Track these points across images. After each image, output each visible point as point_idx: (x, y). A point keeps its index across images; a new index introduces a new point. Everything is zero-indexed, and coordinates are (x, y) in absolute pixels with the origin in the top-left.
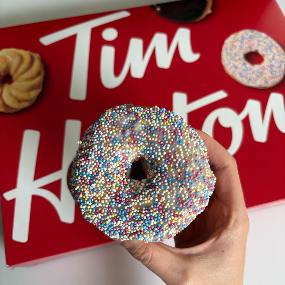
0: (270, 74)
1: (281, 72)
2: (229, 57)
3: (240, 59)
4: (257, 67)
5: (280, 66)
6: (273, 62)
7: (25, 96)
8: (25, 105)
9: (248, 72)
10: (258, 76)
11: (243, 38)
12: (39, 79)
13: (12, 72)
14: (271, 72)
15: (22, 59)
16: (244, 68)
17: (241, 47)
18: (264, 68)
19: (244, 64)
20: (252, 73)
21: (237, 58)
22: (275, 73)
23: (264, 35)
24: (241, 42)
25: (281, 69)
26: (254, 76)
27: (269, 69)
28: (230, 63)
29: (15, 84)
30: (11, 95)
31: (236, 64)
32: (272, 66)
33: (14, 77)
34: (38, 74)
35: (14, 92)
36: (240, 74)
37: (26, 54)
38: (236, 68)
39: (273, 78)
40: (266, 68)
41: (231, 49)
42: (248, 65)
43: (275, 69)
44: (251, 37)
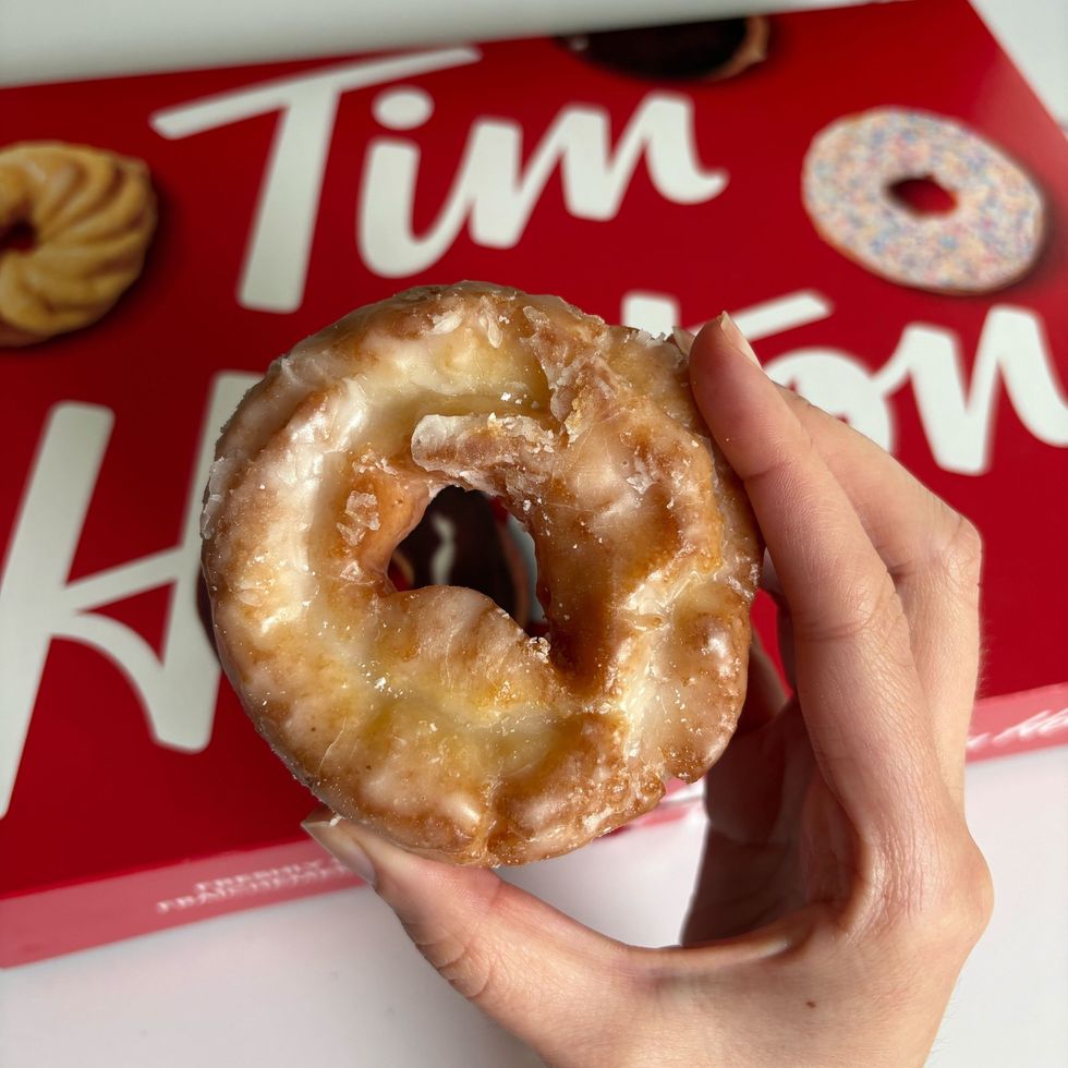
0: (981, 250)
1: (1025, 245)
2: (829, 192)
3: (870, 199)
4: (933, 226)
5: (1019, 226)
6: (993, 212)
7: (76, 291)
8: (71, 320)
9: (902, 240)
10: (938, 256)
11: (878, 137)
12: (133, 241)
13: (39, 214)
14: (987, 245)
15: (80, 177)
16: (885, 225)
17: (873, 163)
18: (959, 228)
19: (888, 214)
20: (919, 244)
21: (859, 194)
22: (999, 247)
23: (950, 129)
24: (873, 148)
25: (1022, 236)
26: (925, 253)
27: (977, 233)
28: (833, 209)
29: (45, 253)
30: (24, 288)
31: (860, 211)
32: (987, 224)
33: (45, 231)
34: (133, 223)
35: (36, 279)
36: (875, 244)
37: (97, 163)
38: (857, 222)
39: (994, 260)
40: (966, 231)
41: (838, 169)
42: (902, 218)
43: (1000, 233)
44: (906, 134)
